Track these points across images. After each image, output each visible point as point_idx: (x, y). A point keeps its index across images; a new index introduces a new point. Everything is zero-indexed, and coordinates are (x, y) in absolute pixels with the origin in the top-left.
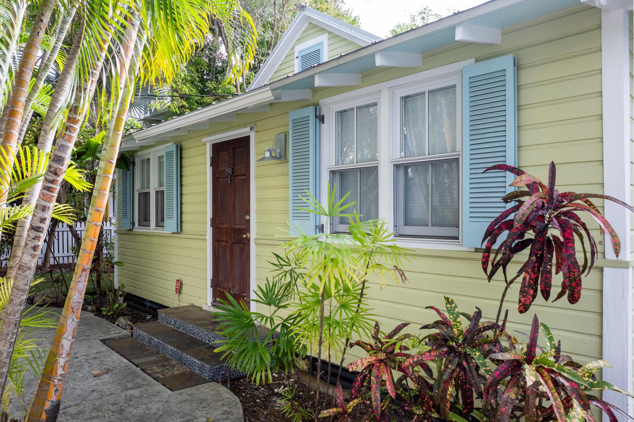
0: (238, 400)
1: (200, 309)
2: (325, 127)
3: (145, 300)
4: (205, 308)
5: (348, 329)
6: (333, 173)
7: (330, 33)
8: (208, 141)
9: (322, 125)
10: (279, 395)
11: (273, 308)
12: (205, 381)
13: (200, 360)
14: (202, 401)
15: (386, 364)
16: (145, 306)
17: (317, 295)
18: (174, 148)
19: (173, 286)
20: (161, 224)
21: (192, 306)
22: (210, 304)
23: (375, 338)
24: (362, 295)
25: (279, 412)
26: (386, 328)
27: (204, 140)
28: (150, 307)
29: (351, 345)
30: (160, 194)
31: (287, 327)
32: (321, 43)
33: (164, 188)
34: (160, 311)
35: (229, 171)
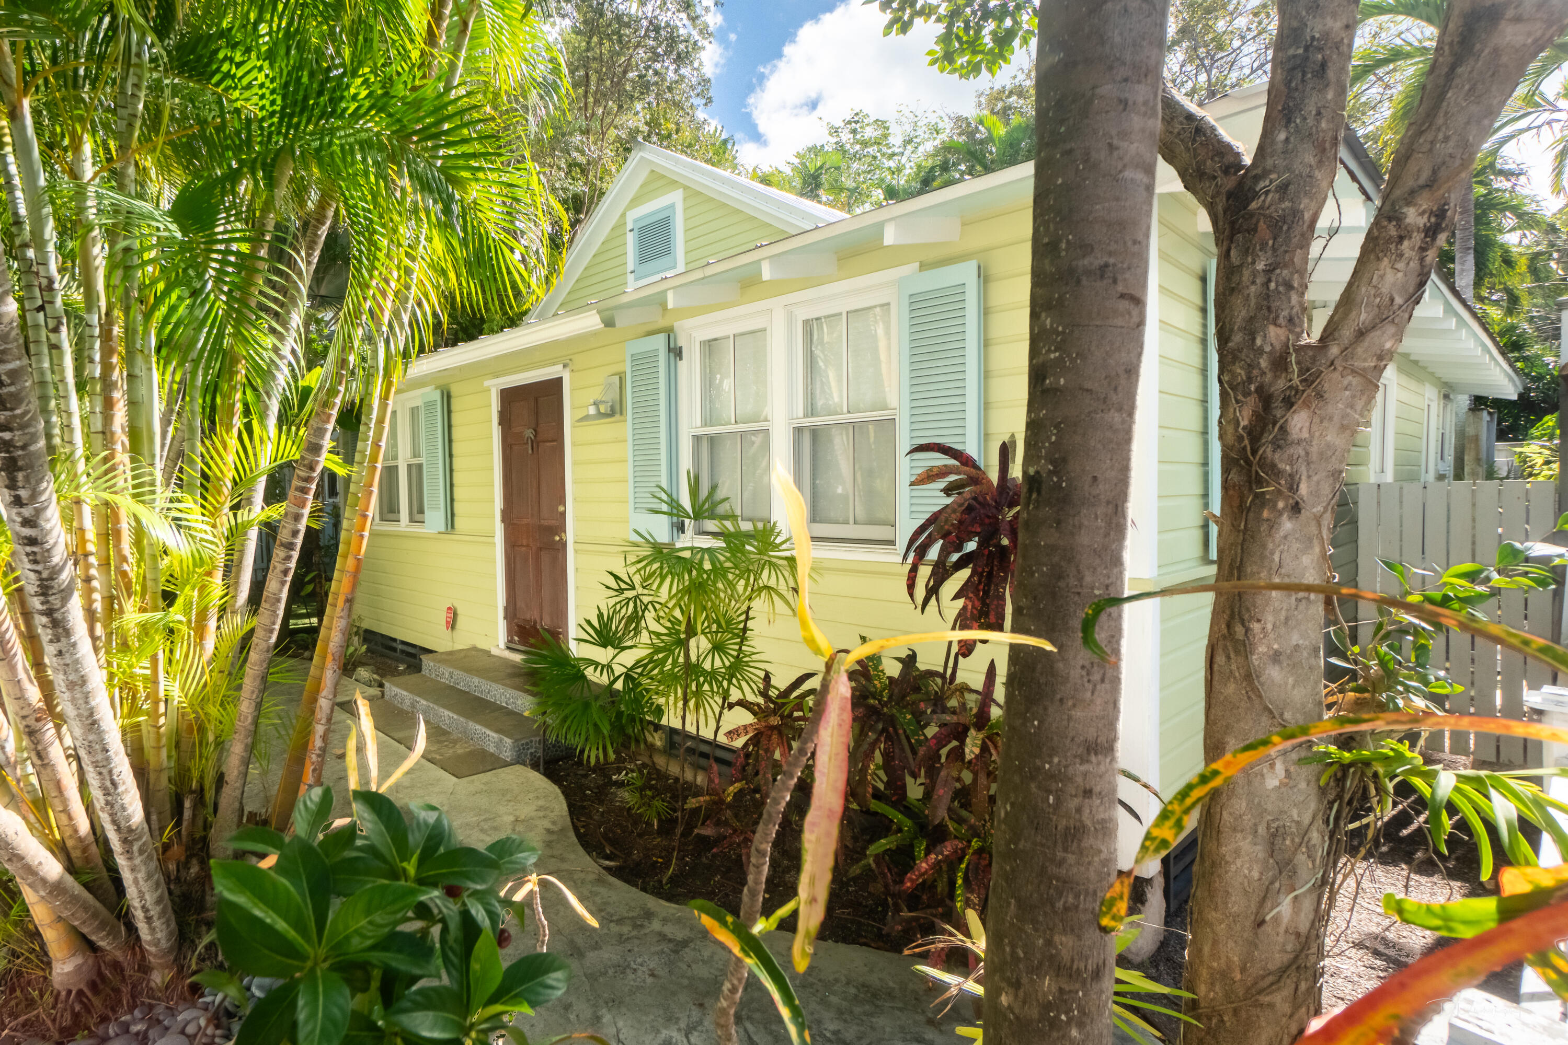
0: (558, 791)
1: (488, 653)
2: (683, 365)
3: (395, 640)
4: (494, 652)
5: (725, 683)
6: (697, 439)
7: (686, 188)
8: (494, 386)
9: (680, 363)
10: (620, 784)
11: (610, 651)
12: (506, 764)
13: (497, 731)
14: (504, 793)
15: (780, 734)
16: (394, 650)
17: (678, 632)
18: (436, 396)
19: (442, 617)
20: (418, 517)
21: (474, 648)
22: (502, 646)
23: (764, 694)
24: (745, 630)
25: (621, 809)
26: (781, 681)
27: (487, 383)
28: (403, 652)
29: (731, 706)
30: (416, 471)
31: (633, 679)
32: (672, 206)
33: (422, 460)
34: (424, 658)
35: (529, 433)
